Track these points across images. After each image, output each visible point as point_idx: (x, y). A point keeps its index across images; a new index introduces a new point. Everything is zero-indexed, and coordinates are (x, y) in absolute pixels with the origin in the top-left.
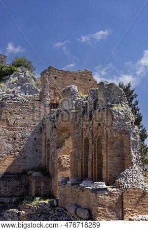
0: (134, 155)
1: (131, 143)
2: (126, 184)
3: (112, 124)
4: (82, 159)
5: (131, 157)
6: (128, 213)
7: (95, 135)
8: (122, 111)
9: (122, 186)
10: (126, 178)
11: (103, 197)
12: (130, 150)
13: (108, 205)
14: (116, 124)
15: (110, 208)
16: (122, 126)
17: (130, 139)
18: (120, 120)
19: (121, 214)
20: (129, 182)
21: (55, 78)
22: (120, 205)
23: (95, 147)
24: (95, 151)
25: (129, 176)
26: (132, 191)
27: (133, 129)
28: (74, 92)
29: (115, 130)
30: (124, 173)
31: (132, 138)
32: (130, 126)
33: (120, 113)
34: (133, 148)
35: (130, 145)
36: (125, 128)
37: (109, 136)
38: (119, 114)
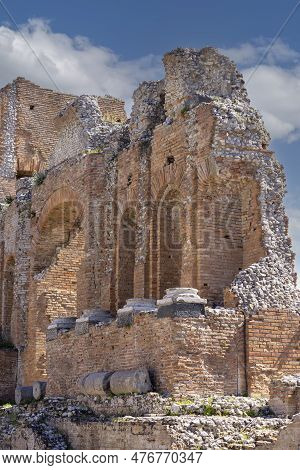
0: (270, 231)
1: (262, 198)
2: (254, 299)
3: (212, 142)
4: (113, 273)
5: (263, 234)
6: (260, 379)
7: (155, 191)
8: (237, 110)
9: (244, 304)
10: (254, 284)
11: (193, 328)
12: (260, 217)
13: (205, 351)
14: (222, 141)
15: (211, 360)
16: (239, 149)
17: (259, 187)
18: (234, 132)
19: (240, 380)
20: (262, 293)
21: (32, 108)
22: (239, 356)
23: (155, 225)
24: (155, 237)
25: (261, 278)
26: (271, 317)
27: (266, 161)
28: (89, 111)
29: (220, 160)
30: (248, 272)
31: (265, 186)
32: (259, 151)
33: (234, 113)
34: (268, 212)
35: (259, 203)
36: (247, 156)
37: (202, 178)
38: (230, 117)
